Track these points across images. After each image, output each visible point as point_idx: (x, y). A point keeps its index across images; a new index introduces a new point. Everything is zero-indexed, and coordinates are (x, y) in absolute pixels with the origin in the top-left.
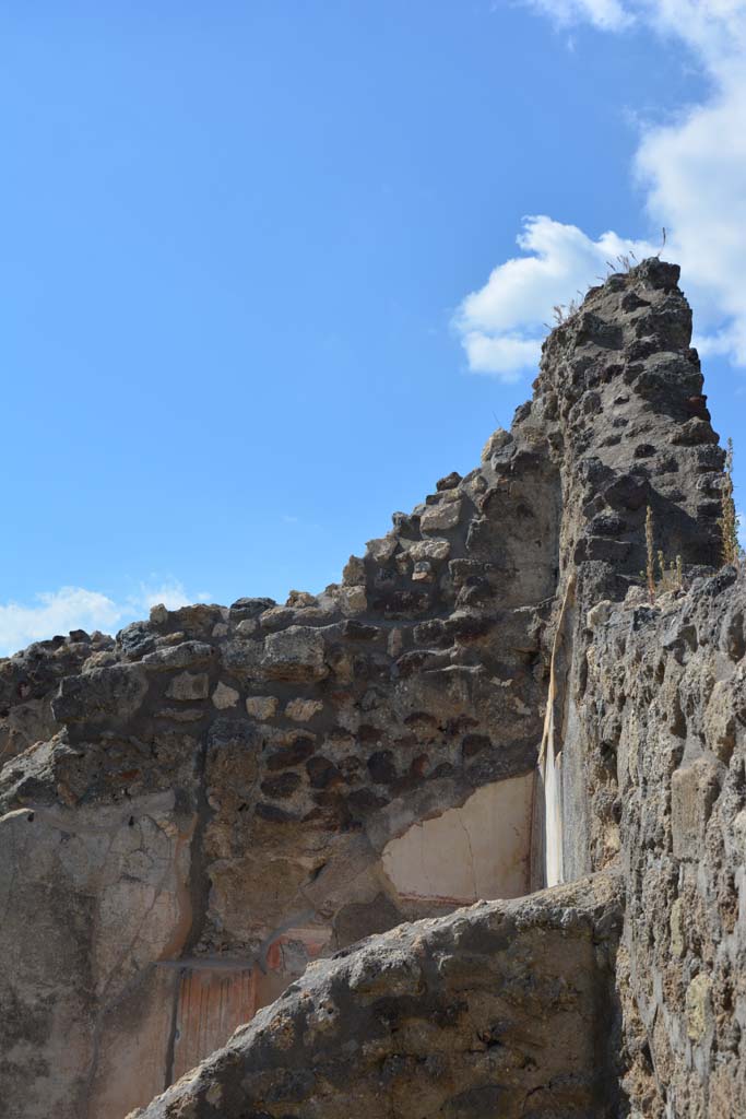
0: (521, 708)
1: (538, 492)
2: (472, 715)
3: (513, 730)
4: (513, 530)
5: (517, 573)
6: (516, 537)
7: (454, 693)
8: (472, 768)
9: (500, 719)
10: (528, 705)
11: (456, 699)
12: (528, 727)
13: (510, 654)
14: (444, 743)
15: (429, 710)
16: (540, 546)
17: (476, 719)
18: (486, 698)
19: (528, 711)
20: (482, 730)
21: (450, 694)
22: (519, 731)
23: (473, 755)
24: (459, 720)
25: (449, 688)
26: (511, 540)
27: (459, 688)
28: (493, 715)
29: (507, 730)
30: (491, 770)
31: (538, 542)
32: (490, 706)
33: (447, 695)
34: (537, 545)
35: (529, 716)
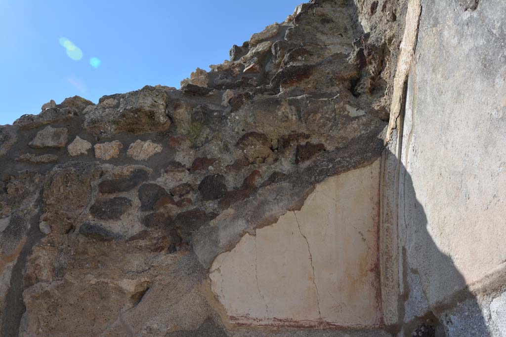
0: (353, 112)
1: (334, 11)
2: (303, 130)
3: (349, 130)
4: (320, 29)
5: (328, 47)
6: (323, 33)
7: (283, 113)
8: (309, 169)
9: (332, 126)
10: (359, 107)
11: (286, 118)
12: (364, 125)
13: (332, 85)
14: (276, 160)
15: (260, 130)
16: (342, 36)
17: (307, 133)
18: (316, 113)
19: (361, 113)
20: (314, 141)
21: (280, 113)
22: (355, 130)
23: (308, 158)
24: (290, 136)
25: (279, 110)
26: (319, 35)
27: (288, 110)
28: (324, 125)
29: (341, 132)
30: (331, 166)
31: (341, 34)
32: (321, 118)
33: (277, 115)
34: (340, 36)
35: (364, 116)
